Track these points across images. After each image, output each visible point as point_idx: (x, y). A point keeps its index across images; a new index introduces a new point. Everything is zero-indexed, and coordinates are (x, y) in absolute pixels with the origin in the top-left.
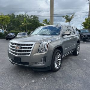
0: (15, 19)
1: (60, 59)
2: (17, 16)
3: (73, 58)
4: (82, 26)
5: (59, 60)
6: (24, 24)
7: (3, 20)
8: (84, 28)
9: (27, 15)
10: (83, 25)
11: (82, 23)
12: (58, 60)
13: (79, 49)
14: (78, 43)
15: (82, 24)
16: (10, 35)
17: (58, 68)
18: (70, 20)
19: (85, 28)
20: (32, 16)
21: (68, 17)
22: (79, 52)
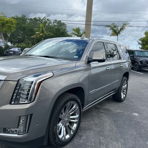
0: (26, 25)
1: (77, 116)
2: (31, 19)
3: (111, 109)
4: (139, 44)
5: (74, 119)
6: (39, 34)
7: (3, 25)
8: (142, 48)
9: (48, 20)
10: (141, 42)
11: (140, 38)
12: (71, 117)
13: (127, 89)
14: (125, 78)
15: (139, 41)
16: (11, 51)
17: (68, 137)
18: (119, 32)
19: (144, 48)
20: (56, 21)
21: (115, 27)
22: (126, 95)
